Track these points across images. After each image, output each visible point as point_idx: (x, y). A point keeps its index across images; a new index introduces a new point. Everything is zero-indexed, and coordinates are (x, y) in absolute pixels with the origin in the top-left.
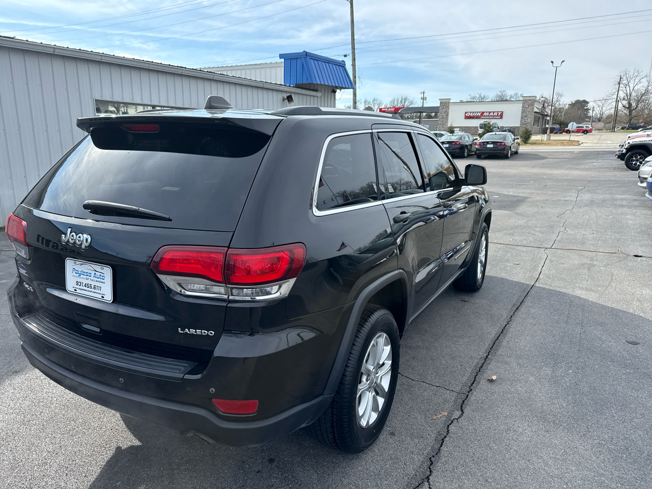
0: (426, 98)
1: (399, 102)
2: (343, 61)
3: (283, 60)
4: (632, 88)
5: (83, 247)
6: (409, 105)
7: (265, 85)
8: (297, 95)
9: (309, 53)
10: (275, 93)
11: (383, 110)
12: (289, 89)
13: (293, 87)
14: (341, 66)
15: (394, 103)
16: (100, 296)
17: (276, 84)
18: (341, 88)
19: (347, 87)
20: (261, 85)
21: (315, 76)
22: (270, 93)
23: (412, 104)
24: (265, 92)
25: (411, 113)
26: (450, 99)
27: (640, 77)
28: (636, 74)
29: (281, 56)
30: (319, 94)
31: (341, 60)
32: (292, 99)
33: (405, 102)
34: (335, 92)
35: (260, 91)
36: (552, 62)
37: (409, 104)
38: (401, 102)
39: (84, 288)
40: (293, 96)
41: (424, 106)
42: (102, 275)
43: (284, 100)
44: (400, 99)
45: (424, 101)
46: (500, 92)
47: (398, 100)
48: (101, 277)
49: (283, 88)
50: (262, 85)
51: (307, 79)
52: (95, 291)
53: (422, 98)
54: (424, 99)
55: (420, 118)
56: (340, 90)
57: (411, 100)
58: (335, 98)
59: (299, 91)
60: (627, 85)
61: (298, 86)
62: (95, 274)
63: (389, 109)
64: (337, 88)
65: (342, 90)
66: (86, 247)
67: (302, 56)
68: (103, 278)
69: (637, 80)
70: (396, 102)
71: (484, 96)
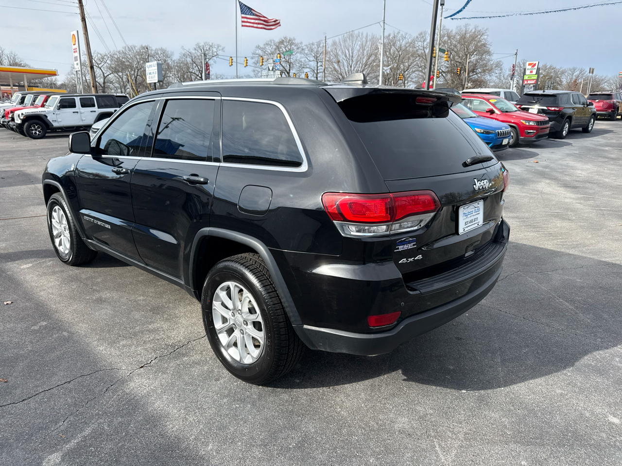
16: (476, 225)
39: (469, 224)
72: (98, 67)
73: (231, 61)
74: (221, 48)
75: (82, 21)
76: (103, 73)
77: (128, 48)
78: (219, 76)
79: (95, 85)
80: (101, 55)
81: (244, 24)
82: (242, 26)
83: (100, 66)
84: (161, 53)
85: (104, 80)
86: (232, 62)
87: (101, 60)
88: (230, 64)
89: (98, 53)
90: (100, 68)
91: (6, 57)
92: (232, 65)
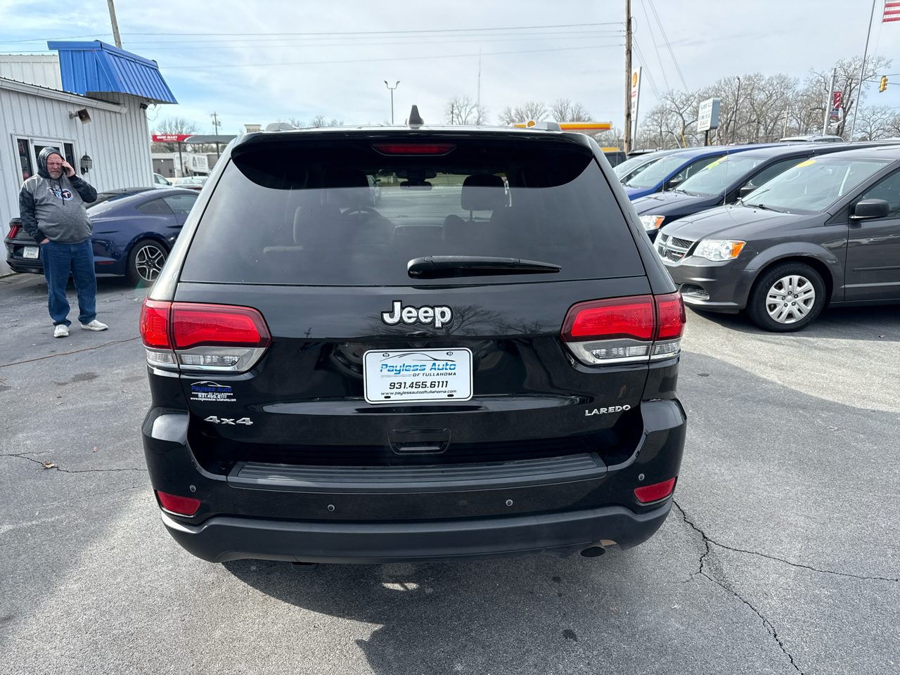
0: (219, 122)
1: (173, 127)
2: (154, 61)
3: (56, 53)
4: (464, 119)
5: (438, 324)
6: (190, 132)
7: (40, 92)
8: (96, 112)
9: (104, 44)
10: (56, 105)
11: (158, 138)
12: (79, 100)
13: (84, 97)
14: (153, 68)
15: (165, 129)
16: (445, 396)
17: (56, 90)
18: (157, 102)
19: (168, 101)
20: (34, 92)
21: (121, 82)
22: (48, 104)
23: (193, 131)
24: (40, 103)
25: (199, 144)
26: (260, 125)
27: (470, 107)
28: (466, 102)
29: (52, 45)
30: (124, 110)
31: (151, 59)
32: (87, 116)
33: (182, 128)
34: (145, 107)
35: (32, 101)
36: (386, 82)
37: (189, 130)
38: (176, 126)
39: (410, 390)
40: (90, 112)
41: (219, 134)
42: (449, 363)
43: (71, 116)
44: (174, 124)
45: (218, 127)
46: (317, 117)
47: (170, 125)
48: (448, 367)
49: (69, 98)
50: (36, 91)
51: (108, 85)
52: (433, 389)
53: (213, 123)
54: (216, 124)
55: (218, 152)
56: (155, 105)
57: (191, 124)
58: (145, 117)
59: (94, 103)
60: (459, 115)
61: (90, 96)
62: (434, 364)
63: (169, 137)
64: (149, 101)
65: (158, 105)
66: (443, 324)
67: (93, 48)
68: (452, 367)
69: (468, 110)
70: (167, 127)
71: (298, 123)
72: (679, 113)
73: (883, 83)
74: (883, 63)
75: (627, 54)
76: (684, 121)
77: (725, 81)
78: (879, 110)
79: (628, 140)
80: (685, 95)
81: (887, 17)
82: (885, 21)
83: (681, 111)
84: (778, 83)
85: (683, 131)
86: (885, 85)
87: (685, 103)
88: (882, 87)
89: (682, 94)
90: (681, 115)
91: (570, 111)
92: (884, 89)
